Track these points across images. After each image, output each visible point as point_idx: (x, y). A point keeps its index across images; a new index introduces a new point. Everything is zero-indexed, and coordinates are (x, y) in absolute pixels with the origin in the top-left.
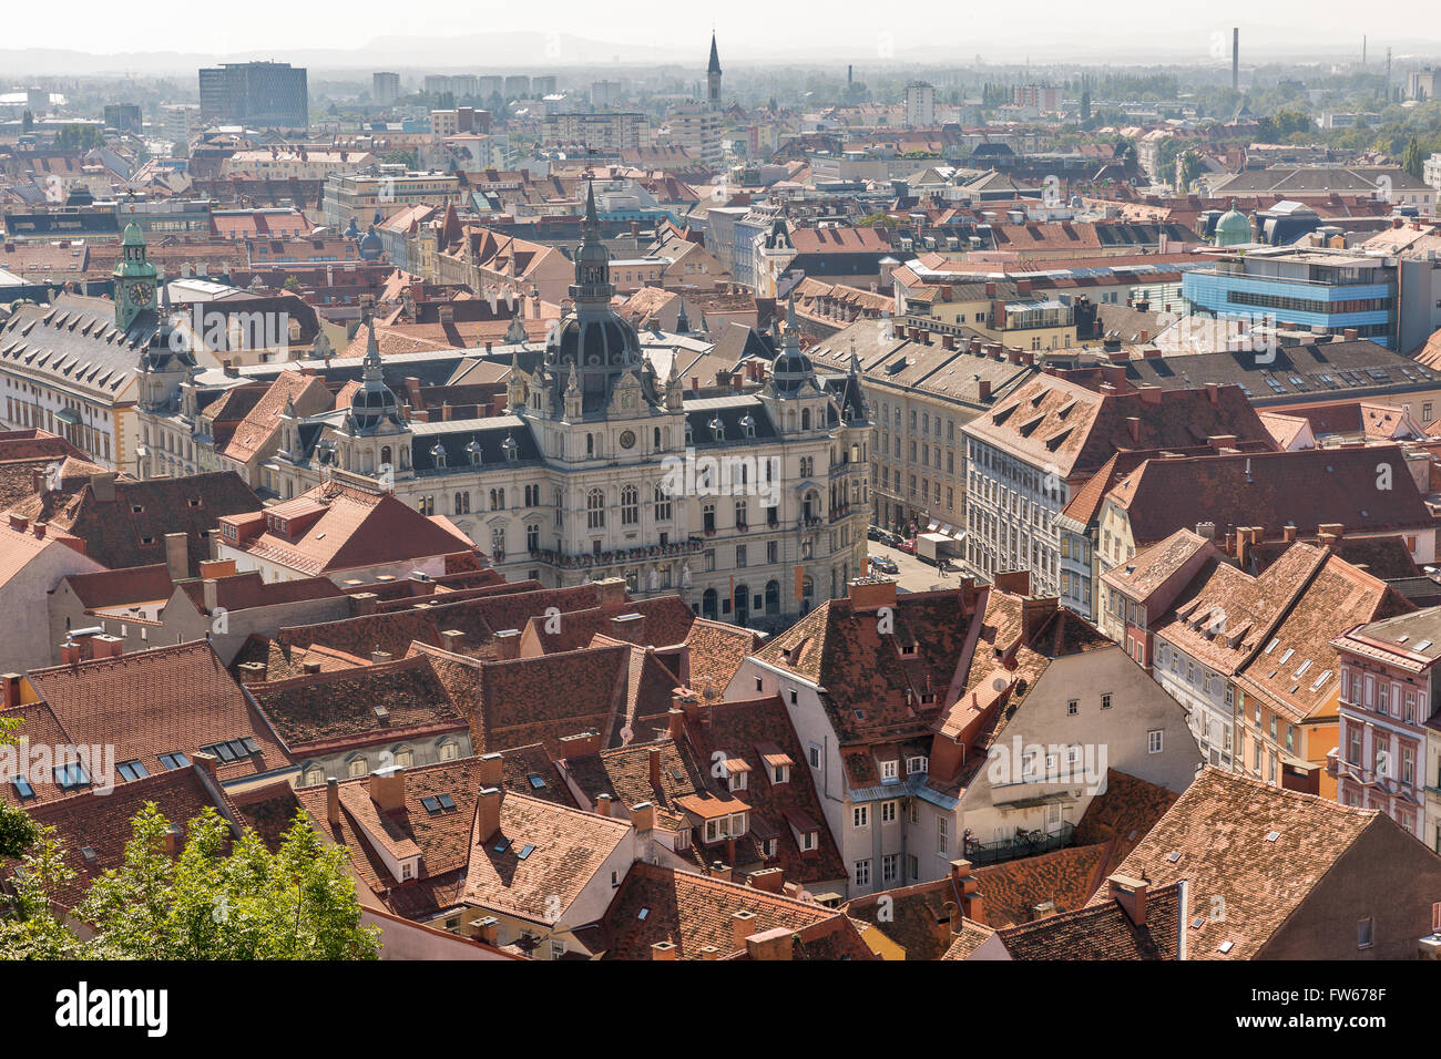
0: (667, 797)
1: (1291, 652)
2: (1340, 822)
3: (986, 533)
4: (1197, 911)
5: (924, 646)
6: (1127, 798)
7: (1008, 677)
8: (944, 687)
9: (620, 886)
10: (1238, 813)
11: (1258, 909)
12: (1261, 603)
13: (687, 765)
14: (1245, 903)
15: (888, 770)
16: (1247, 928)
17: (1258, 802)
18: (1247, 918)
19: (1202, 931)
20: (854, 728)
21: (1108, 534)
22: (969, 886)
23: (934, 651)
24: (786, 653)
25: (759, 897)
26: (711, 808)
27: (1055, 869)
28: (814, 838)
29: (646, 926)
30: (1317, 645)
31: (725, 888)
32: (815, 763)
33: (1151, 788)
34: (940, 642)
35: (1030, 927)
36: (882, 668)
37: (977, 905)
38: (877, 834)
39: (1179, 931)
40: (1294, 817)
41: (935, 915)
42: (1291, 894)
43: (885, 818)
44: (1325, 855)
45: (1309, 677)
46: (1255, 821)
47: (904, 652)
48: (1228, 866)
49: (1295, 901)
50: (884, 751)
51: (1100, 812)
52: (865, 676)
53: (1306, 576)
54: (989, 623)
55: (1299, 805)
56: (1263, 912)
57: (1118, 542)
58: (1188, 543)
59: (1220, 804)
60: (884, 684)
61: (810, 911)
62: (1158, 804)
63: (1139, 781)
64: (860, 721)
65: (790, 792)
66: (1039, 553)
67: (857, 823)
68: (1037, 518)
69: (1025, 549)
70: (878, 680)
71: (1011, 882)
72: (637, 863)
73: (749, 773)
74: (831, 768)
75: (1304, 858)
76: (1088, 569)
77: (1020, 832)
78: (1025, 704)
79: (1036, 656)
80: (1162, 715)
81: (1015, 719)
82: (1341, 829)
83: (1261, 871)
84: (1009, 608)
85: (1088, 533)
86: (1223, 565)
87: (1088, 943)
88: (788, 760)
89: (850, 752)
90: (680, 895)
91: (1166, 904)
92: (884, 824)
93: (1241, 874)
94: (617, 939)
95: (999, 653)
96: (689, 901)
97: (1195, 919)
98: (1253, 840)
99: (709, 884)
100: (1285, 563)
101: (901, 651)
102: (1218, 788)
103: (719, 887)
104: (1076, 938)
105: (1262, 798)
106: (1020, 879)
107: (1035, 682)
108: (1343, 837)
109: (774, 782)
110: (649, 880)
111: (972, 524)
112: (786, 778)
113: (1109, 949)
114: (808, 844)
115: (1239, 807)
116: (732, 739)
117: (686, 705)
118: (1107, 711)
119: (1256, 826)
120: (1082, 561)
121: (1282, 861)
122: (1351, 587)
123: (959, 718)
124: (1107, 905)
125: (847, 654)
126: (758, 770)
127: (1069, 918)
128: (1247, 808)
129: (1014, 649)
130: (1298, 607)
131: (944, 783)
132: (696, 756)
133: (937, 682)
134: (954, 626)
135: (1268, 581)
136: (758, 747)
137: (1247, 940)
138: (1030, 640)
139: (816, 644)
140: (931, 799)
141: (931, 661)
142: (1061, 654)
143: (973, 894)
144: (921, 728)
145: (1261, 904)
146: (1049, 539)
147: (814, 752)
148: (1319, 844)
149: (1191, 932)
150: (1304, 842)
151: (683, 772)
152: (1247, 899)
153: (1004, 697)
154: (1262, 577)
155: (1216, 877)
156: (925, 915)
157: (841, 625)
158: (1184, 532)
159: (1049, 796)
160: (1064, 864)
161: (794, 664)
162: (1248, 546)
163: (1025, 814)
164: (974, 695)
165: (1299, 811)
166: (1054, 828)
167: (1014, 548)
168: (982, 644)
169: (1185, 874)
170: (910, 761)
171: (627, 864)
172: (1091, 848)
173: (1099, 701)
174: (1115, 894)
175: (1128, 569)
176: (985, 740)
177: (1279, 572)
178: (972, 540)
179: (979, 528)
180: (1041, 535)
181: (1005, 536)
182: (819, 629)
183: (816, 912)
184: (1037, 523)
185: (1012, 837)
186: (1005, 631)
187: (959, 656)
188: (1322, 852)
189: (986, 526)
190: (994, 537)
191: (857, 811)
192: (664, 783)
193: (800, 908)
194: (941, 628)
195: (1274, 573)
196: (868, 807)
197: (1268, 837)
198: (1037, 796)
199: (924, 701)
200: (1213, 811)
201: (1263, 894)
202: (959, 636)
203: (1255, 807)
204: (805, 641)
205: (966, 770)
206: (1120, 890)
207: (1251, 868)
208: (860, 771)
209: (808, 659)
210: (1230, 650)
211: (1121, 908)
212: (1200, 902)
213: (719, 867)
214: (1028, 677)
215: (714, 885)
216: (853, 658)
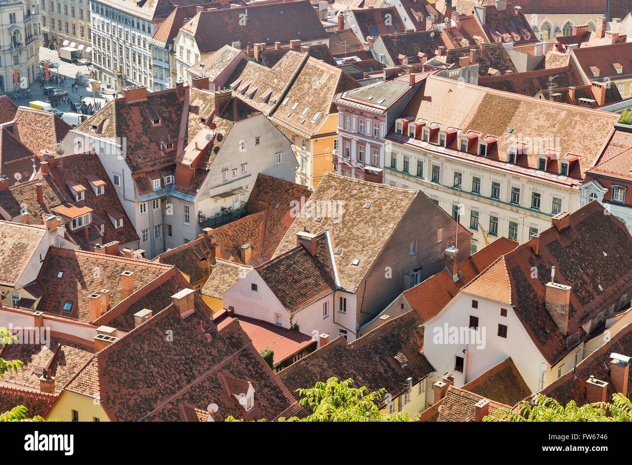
0: (48, 209)
1: (296, 104)
2: (400, 197)
3: (104, 47)
4: (337, 245)
5: (164, 119)
6: (271, 188)
7: (212, 133)
8: (176, 140)
9: (44, 261)
10: (347, 195)
11: (368, 242)
12: (275, 80)
13: (54, 190)
14: (361, 240)
15: (156, 184)
16: (365, 252)
17: (356, 189)
18: (364, 247)
19: (342, 255)
20: (138, 164)
21: (182, 48)
22: (213, 241)
23: (168, 121)
24: (94, 127)
25: (126, 261)
26: (73, 212)
27: (245, 226)
28: (121, 221)
29: (63, 281)
30: (310, 100)
31: (105, 258)
32: (117, 182)
33: (284, 182)
34: (170, 116)
35: (268, 263)
36: (145, 132)
37: (218, 250)
38: (151, 216)
39: (330, 256)
40: (376, 195)
41: (199, 257)
42: (383, 233)
43: (154, 207)
44: (396, 213)
45: (310, 116)
46: (356, 199)
47: (155, 123)
48: (348, 222)
49: (387, 237)
50: (153, 174)
51: (258, 195)
52: (139, 137)
53: (298, 67)
54: (194, 104)
55: (377, 189)
56: (371, 244)
57: (189, 52)
58: (230, 52)
59: (337, 191)
60: (147, 140)
61: (156, 266)
62: (289, 190)
63: (276, 179)
64: (140, 160)
65: (105, 199)
66: (137, 57)
67: (142, 212)
68: (134, 40)
69: (128, 54)
70: (145, 138)
71: (226, 235)
72: (51, 248)
73: (85, 191)
74: (127, 185)
75: (386, 215)
76: (168, 64)
77: (223, 209)
78: (223, 145)
79: (224, 121)
80: (281, 145)
81: (219, 154)
82: (401, 200)
83: (365, 223)
84: (204, 97)
85: (167, 47)
86: (250, 63)
87: (294, 268)
88: (104, 183)
89: (137, 176)
90: (81, 263)
91: (322, 243)
92: (154, 210)
93: (355, 226)
94: (48, 289)
95: (203, 120)
96: (85, 266)
97: (337, 249)
98: (357, 209)
99: (95, 256)
100: (285, 61)
101: (153, 122)
102: (333, 183)
103: (101, 257)
104: (289, 266)
105: (357, 187)
106: (230, 233)
107: (227, 135)
108: (404, 204)
109: (97, 195)
110: (60, 256)
111: (95, 43)
112: (103, 192)
113: (304, 270)
114: (118, 225)
115: (347, 192)
116: (74, 175)
117: (49, 159)
118: (258, 146)
119: (357, 201)
120: (164, 60)
121: (375, 218)
122: (323, 72)
123: (190, 156)
124: (298, 248)
125: (128, 126)
126: (90, 190)
127: (283, 257)
128: (351, 192)
129: (211, 118)
130: (296, 82)
131: (185, 189)
132: (58, 185)
133: (172, 137)
134: (175, 108)
135: (277, 70)
136: (86, 177)
137: (366, 258)
138: (220, 113)
139: (111, 122)
140: (180, 197)
141: (168, 126)
142: (238, 120)
143: (215, 244)
144: (168, 161)
145: (369, 240)
146: (142, 50)
147: (116, 178)
148: (392, 208)
149: (336, 256)
150: (384, 208)
151: (53, 194)
152: (361, 238)
153: (211, 144)
154: (274, 68)
155: (343, 228)
156: (194, 257)
157: (122, 111)
158: (227, 47)
159: (234, 190)
160: (248, 223)
161: (101, 133)
162: (260, 53)
163: (225, 200)
164: (196, 143)
165: (377, 192)
166: (237, 206)
167: (121, 54)
168: (192, 115)
169: (326, 227)
170: (166, 178)
171: (46, 249)
172: (258, 214)
173: (254, 141)
174: (300, 241)
175: (201, 65)
176: (205, 165)
177: (282, 65)
178: (95, 51)
179: (99, 45)
180: (137, 48)
181: (115, 48)
182: (111, 114)
183: (159, 267)
184: (134, 42)
185: (219, 212)
186: (204, 109)
187: (180, 122)
188: (394, 212)
189: (104, 44)
190: (109, 49)
191: (141, 205)
192: (45, 201)
193: (150, 265)
194: (170, 109)
195: (280, 66)
196: (146, 203)
197: (365, 206)
198: (230, 191)
199: (168, 147)
200: (333, 195)
201: (369, 235)
202: (179, 112)
203: (355, 192)
204: (104, 120)
205: (196, 181)
206: (301, 239)
207: (360, 222)
208: (143, 186)
209: (107, 130)
210: (263, 104)
211: (304, 248)
212: (337, 241)
213: (98, 247)
214: (223, 132)
215: (98, 257)
216: (131, 128)
